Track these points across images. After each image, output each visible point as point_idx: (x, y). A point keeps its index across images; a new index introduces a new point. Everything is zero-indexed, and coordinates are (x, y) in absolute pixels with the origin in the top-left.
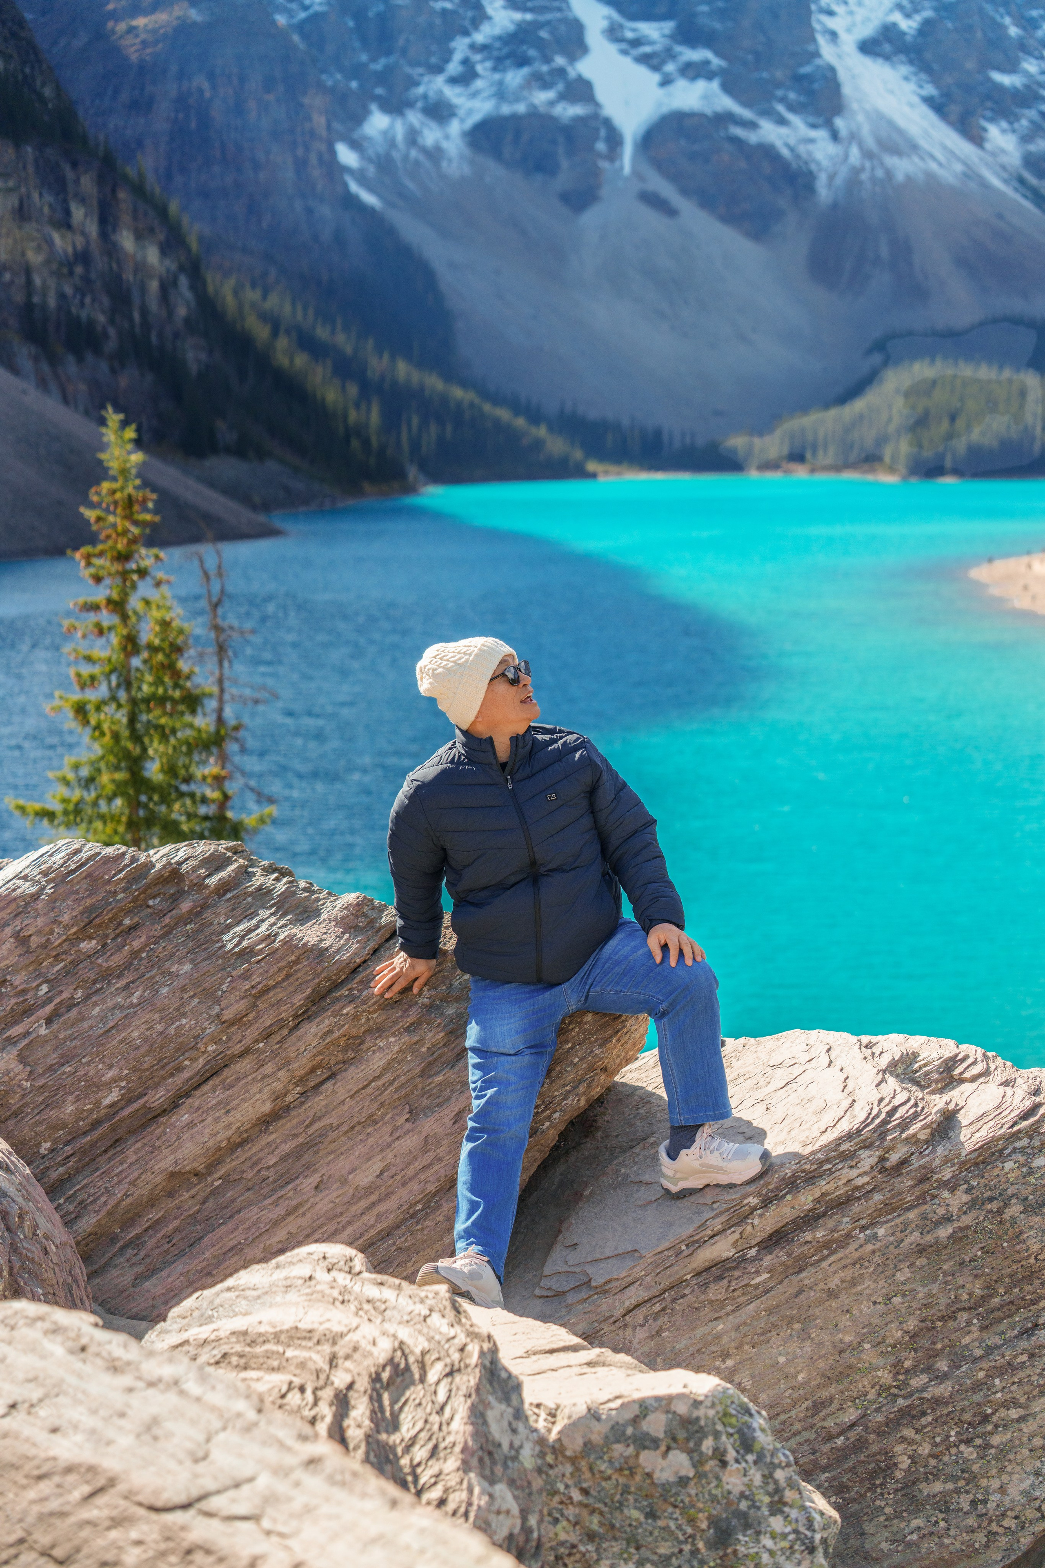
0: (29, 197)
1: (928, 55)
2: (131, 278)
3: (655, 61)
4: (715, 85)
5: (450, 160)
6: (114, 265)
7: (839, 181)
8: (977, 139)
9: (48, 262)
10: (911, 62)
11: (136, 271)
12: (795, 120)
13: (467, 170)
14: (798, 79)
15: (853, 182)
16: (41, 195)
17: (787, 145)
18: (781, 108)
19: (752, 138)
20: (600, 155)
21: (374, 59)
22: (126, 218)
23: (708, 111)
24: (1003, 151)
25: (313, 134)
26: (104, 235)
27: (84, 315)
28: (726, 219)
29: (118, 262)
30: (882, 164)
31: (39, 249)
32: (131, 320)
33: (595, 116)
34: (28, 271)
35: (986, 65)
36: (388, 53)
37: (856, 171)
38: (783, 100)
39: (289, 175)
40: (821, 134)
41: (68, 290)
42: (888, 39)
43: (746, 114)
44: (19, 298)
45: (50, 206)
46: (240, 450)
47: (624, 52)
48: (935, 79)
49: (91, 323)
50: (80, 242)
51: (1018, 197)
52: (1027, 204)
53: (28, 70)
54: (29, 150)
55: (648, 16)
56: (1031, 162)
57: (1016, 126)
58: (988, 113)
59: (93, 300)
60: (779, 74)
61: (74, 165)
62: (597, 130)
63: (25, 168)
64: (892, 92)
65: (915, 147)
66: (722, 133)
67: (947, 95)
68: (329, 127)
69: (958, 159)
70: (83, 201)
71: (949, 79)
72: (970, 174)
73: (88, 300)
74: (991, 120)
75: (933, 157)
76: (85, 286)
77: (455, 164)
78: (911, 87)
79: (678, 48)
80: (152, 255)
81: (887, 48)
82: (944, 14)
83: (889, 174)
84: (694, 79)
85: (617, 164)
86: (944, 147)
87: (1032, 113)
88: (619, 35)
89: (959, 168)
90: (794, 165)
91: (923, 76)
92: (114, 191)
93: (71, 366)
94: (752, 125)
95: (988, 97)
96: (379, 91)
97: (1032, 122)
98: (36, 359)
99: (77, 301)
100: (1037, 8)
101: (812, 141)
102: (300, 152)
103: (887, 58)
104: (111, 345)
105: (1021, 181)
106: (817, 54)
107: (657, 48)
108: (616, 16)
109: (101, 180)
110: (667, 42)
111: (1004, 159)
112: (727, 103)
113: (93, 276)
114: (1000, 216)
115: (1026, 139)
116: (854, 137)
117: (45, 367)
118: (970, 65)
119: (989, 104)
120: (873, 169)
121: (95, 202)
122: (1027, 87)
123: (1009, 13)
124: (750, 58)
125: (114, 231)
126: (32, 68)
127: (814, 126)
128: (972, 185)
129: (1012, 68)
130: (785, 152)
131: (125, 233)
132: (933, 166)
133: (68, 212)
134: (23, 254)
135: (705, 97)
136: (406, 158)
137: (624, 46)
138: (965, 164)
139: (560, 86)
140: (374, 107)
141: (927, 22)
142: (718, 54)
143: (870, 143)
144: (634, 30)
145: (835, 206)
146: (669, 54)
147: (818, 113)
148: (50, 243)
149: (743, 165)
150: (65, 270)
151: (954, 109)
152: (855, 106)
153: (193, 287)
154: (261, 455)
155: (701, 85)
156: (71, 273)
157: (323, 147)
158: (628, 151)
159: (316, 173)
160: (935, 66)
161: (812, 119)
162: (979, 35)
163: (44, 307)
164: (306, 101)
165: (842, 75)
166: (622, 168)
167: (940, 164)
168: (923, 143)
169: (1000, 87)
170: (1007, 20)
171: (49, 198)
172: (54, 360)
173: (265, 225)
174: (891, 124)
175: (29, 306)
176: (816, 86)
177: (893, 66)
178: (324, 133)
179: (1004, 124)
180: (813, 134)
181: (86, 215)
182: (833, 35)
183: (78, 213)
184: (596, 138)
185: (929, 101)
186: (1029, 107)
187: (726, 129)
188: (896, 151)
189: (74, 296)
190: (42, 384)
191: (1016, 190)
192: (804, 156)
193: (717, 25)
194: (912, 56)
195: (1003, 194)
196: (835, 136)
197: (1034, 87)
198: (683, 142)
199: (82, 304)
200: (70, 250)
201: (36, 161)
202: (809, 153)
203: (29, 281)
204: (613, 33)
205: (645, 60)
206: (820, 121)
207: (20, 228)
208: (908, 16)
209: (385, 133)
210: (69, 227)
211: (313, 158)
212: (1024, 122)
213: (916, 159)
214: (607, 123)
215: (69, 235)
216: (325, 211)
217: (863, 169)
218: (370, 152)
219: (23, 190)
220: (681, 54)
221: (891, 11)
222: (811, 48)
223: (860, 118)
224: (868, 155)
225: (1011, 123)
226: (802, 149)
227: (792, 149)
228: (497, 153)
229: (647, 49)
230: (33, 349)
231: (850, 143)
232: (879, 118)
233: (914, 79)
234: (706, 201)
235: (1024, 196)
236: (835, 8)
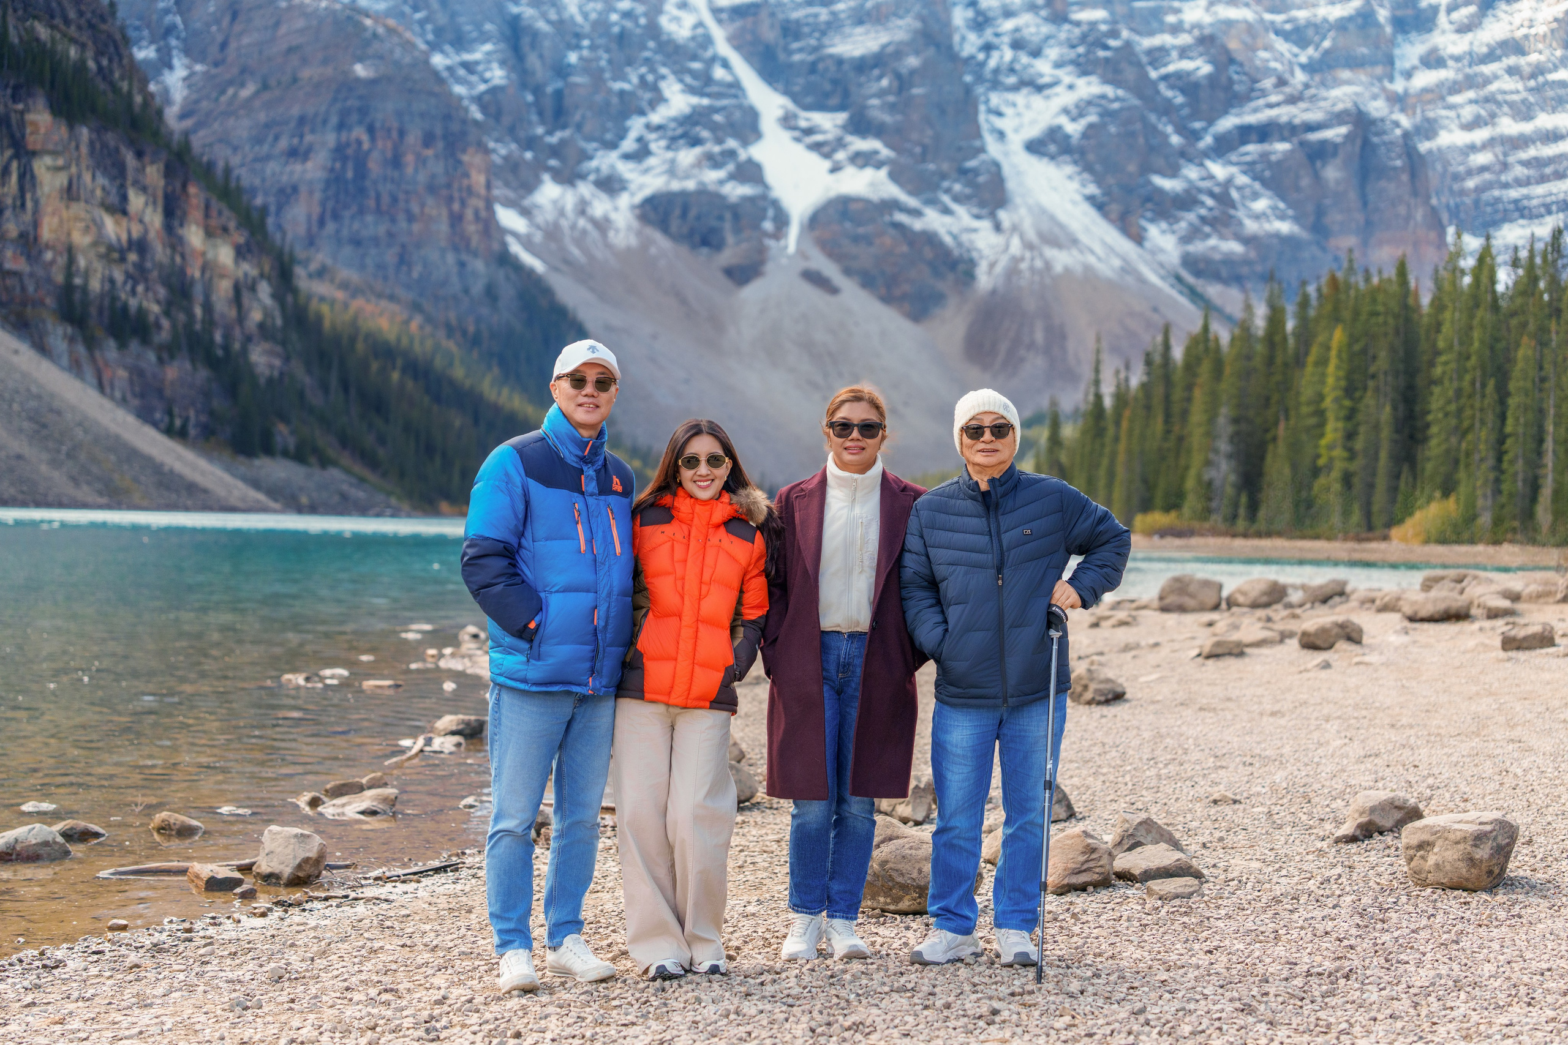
0: (79, 176)
1: (1091, 157)
2: (197, 274)
3: (826, 149)
4: (883, 173)
5: (617, 231)
6: (178, 259)
7: (999, 269)
8: (1139, 239)
9: (95, 244)
10: (1075, 163)
11: (203, 270)
12: (960, 210)
13: (633, 241)
14: (963, 172)
15: (1012, 271)
16: (94, 177)
17: (950, 233)
18: (946, 199)
19: (917, 225)
20: (766, 234)
21: (550, 132)
22: (196, 214)
23: (875, 197)
24: (1162, 250)
25: (470, 191)
26: (169, 228)
27: (133, 303)
28: (887, 299)
29: (183, 256)
30: (1041, 255)
31: (87, 229)
32: (191, 315)
33: (764, 197)
34: (70, 252)
35: (1147, 169)
36: (564, 127)
37: (1016, 260)
38: (948, 191)
39: (444, 227)
40: (985, 225)
41: (119, 276)
42: (1054, 141)
43: (912, 202)
44: (59, 278)
45: (103, 189)
46: (299, 456)
47: (798, 140)
48: (1099, 181)
49: (142, 312)
50: (136, 231)
51: (1174, 293)
52: (1183, 301)
53: (105, 62)
54: (84, 133)
55: (821, 107)
56: (1190, 262)
57: (1175, 227)
58: (1149, 214)
59: (147, 289)
60: (945, 166)
61: (139, 155)
62: (765, 210)
63: (77, 148)
64: (1055, 189)
65: (1074, 242)
66: (887, 218)
67: (1107, 193)
68: (488, 186)
69: (1118, 255)
70: (144, 189)
71: (1111, 180)
72: (1128, 269)
73: (140, 288)
74: (1152, 221)
75: (1092, 252)
76: (138, 275)
77: (622, 235)
78: (1075, 185)
79: (849, 138)
80: (225, 255)
81: (1052, 148)
82: (1107, 119)
83: (1048, 265)
84: (862, 167)
85: (782, 242)
86: (1104, 243)
87: (1191, 216)
88: (792, 123)
89: (1117, 263)
90: (956, 252)
91: (1086, 176)
92: (184, 186)
93: (110, 350)
94: (917, 213)
95: (1148, 199)
96: (553, 162)
97: (1191, 224)
98: (72, 340)
99: (128, 287)
100: (1200, 120)
101: (975, 230)
102: (456, 206)
103: (1052, 158)
104: (164, 335)
105: (1179, 279)
106: (982, 150)
107: (829, 137)
108: (790, 105)
109: (169, 172)
110: (839, 132)
111: (1162, 257)
112: (893, 191)
113: (148, 265)
114: (1155, 310)
115: (1185, 240)
116: (1015, 228)
117: (81, 349)
118: (1132, 168)
119: (1149, 205)
120: (1032, 259)
121: (160, 194)
122: (1187, 191)
123: (1171, 122)
124: (918, 150)
125: (181, 225)
126: (110, 60)
127: (978, 217)
128: (1130, 280)
129: (1173, 172)
130: (948, 240)
131: (194, 228)
132: (1092, 260)
133: (124, 198)
134: (69, 234)
135: (872, 184)
136: (573, 227)
137: (797, 134)
138: (1124, 259)
139: (731, 167)
140: (546, 177)
141: (1091, 126)
142: (888, 145)
143: (1031, 235)
144: (807, 119)
145: (994, 292)
146: (840, 144)
147: (982, 204)
148: (100, 226)
149: (905, 248)
150: (116, 255)
151: (1115, 208)
152: (1018, 200)
153: (276, 296)
154: (325, 462)
155: (869, 173)
156: (123, 259)
157: (481, 204)
158: (794, 232)
159: (471, 228)
160: (1098, 167)
161: (975, 210)
162: (1141, 140)
163: (84, 289)
164: (466, 158)
165: (1006, 170)
166: (786, 247)
167: (1099, 259)
168: (1084, 238)
169: (1160, 191)
170: (1169, 129)
171: (101, 180)
172: (91, 343)
173: (415, 275)
174: (1053, 218)
175: (68, 288)
176: (981, 179)
177: (1058, 165)
178: (483, 191)
179: (1164, 225)
180: (976, 224)
181: (146, 204)
182: (1001, 135)
183: (136, 201)
184: (763, 218)
185: (1091, 199)
186: (1189, 210)
187: (891, 215)
188: (1056, 243)
189: (125, 283)
190: (75, 368)
191: (1172, 286)
192: (967, 244)
193: (887, 118)
194: (1076, 156)
195: (1159, 290)
196: (998, 227)
197: (1194, 192)
198: (848, 225)
199: (133, 292)
200: (124, 237)
201: (92, 143)
202: (971, 242)
203: (71, 261)
204: (787, 121)
205: (816, 147)
206: (984, 212)
207: (67, 207)
208: (1074, 120)
209: (555, 202)
210: (125, 213)
211: (469, 214)
212: (1183, 225)
213: (1075, 252)
214: (776, 204)
215: (124, 222)
216: (479, 265)
217: (1022, 259)
218: (540, 219)
219: (74, 170)
220: (850, 143)
221: (1058, 114)
222: (977, 143)
223: (1023, 211)
224: (1029, 246)
225: (1171, 224)
226: (965, 238)
227: (955, 237)
228: (663, 225)
229: (818, 138)
230: (69, 330)
231: (1011, 235)
232: (1041, 212)
233: (1077, 178)
234: (867, 281)
235: (1181, 292)
236: (1004, 109)
